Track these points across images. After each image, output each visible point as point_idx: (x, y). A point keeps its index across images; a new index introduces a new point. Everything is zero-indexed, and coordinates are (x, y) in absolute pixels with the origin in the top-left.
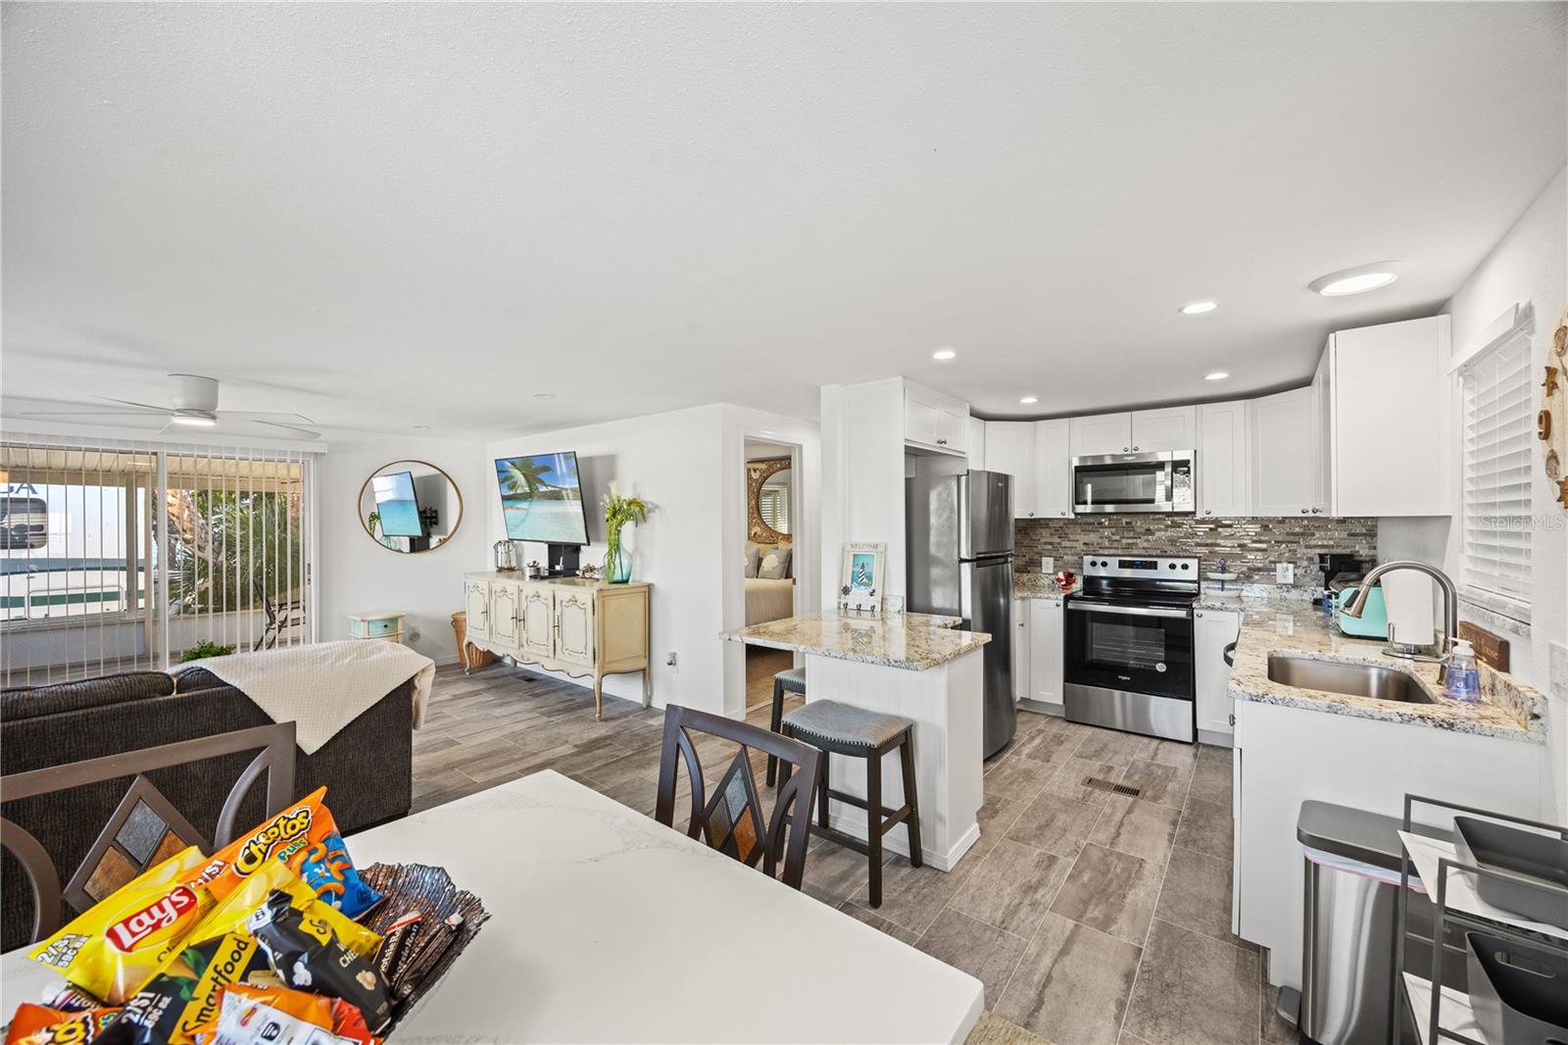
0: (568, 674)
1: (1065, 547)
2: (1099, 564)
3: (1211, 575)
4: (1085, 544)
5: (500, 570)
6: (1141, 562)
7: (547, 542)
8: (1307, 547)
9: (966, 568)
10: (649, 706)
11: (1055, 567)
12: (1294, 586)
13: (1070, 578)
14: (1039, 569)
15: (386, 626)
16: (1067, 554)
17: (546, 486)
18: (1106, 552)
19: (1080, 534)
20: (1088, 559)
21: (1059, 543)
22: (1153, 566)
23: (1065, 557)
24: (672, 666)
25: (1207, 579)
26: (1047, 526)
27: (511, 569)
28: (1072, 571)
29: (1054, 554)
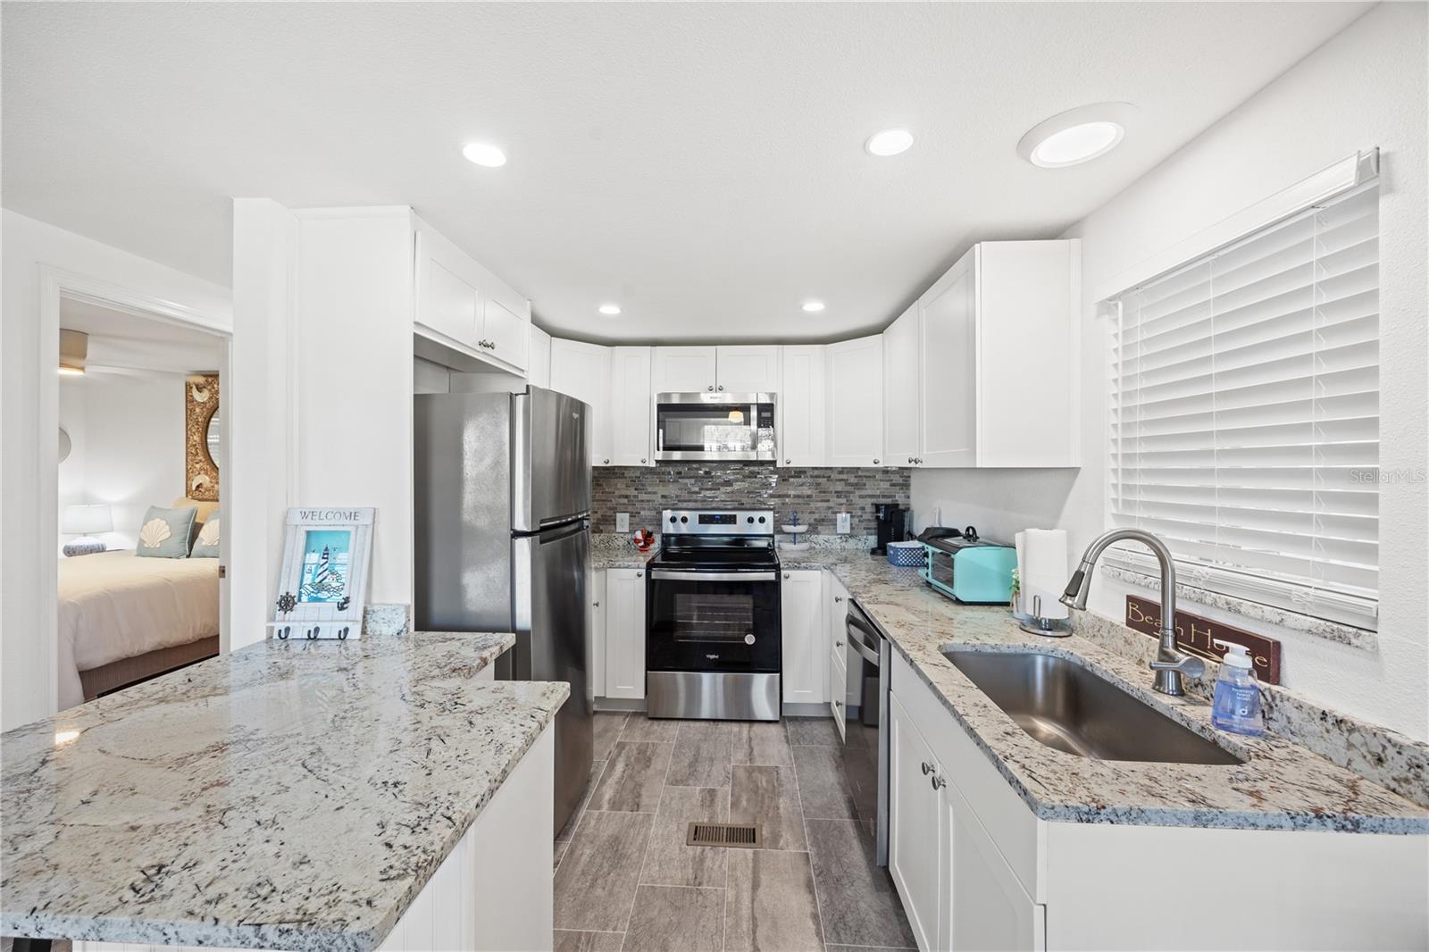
1: (642, 501)
2: (679, 519)
3: (787, 528)
4: (663, 496)
6: (721, 516)
8: (861, 497)
9: (523, 547)
11: (630, 524)
12: (851, 536)
13: (648, 537)
14: (612, 528)
16: (644, 509)
18: (685, 505)
19: (658, 485)
20: (667, 514)
21: (635, 496)
22: (731, 520)
23: (642, 513)
25: (781, 532)
26: (622, 476)
28: (650, 529)
29: (630, 508)
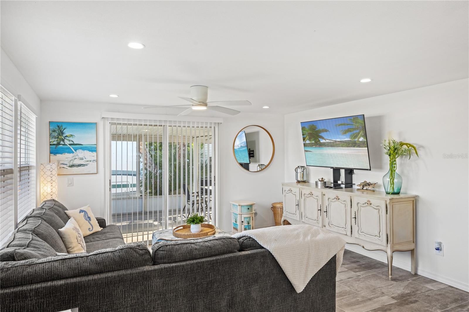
0: (363, 247)
5: (299, 182)
7: (332, 168)
10: (416, 274)
15: (248, 209)
17: (325, 139)
24: (437, 251)
27: (304, 182)
